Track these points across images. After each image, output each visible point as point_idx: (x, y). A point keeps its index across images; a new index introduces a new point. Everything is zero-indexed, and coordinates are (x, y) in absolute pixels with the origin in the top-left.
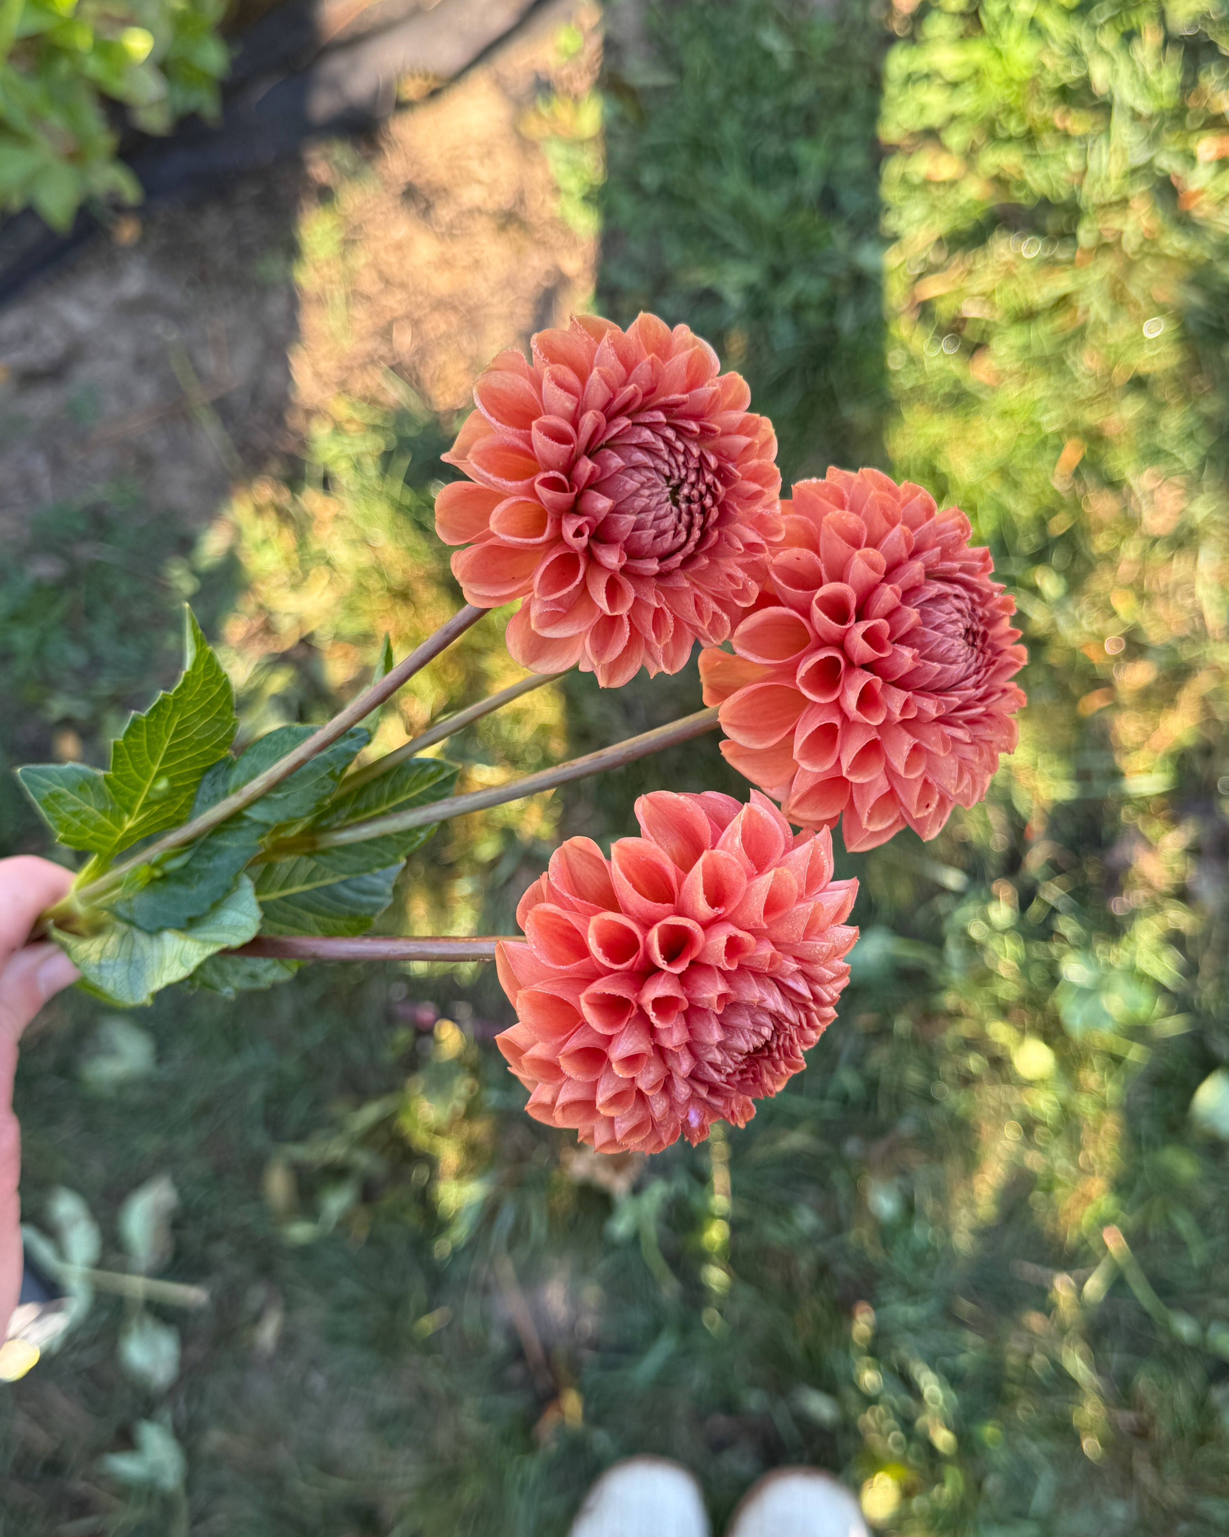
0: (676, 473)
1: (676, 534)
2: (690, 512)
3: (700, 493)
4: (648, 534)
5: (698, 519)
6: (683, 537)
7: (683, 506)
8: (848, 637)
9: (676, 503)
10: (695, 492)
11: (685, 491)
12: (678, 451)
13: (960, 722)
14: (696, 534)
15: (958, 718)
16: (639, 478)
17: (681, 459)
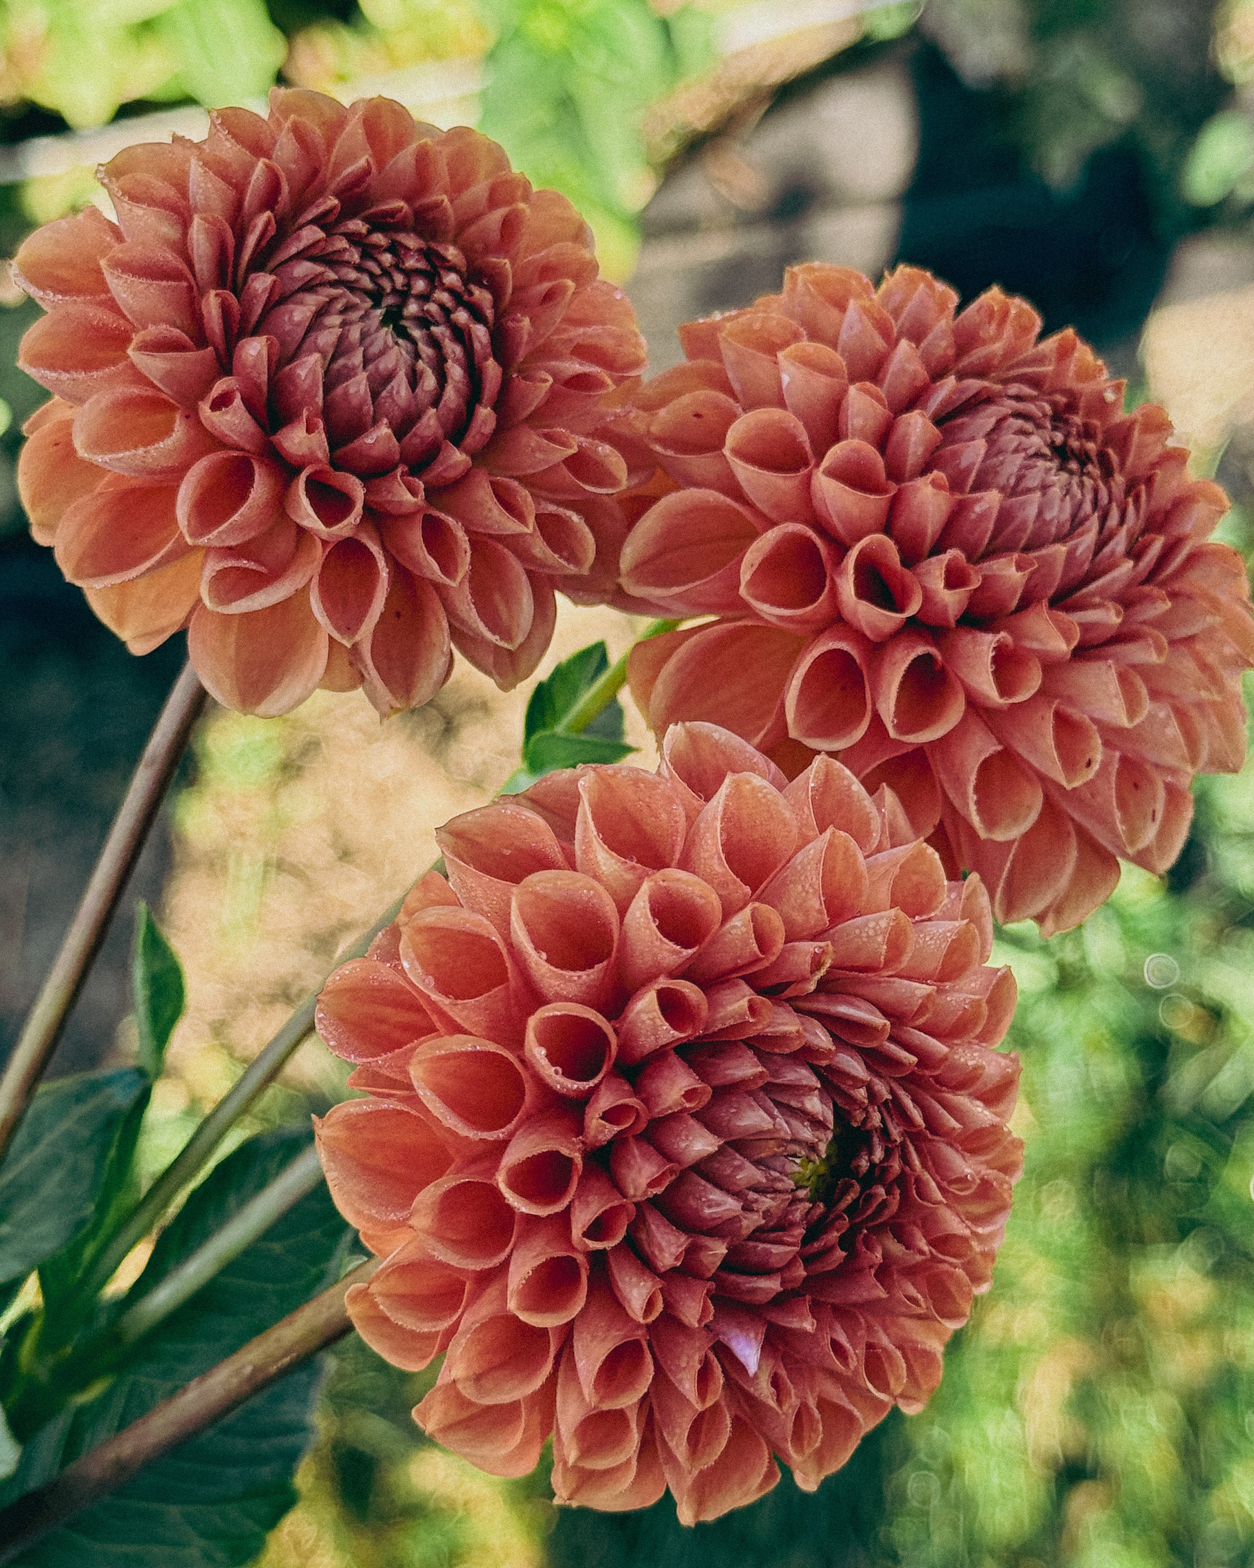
0: (387, 285)
1: (414, 379)
2: (434, 343)
3: (442, 306)
4: (358, 386)
5: (453, 349)
6: (430, 381)
7: (417, 333)
8: (816, 503)
9: (402, 332)
10: (432, 307)
11: (412, 308)
12: (377, 247)
13: (1097, 600)
14: (456, 372)
15: (1093, 594)
16: (312, 302)
17: (387, 258)
